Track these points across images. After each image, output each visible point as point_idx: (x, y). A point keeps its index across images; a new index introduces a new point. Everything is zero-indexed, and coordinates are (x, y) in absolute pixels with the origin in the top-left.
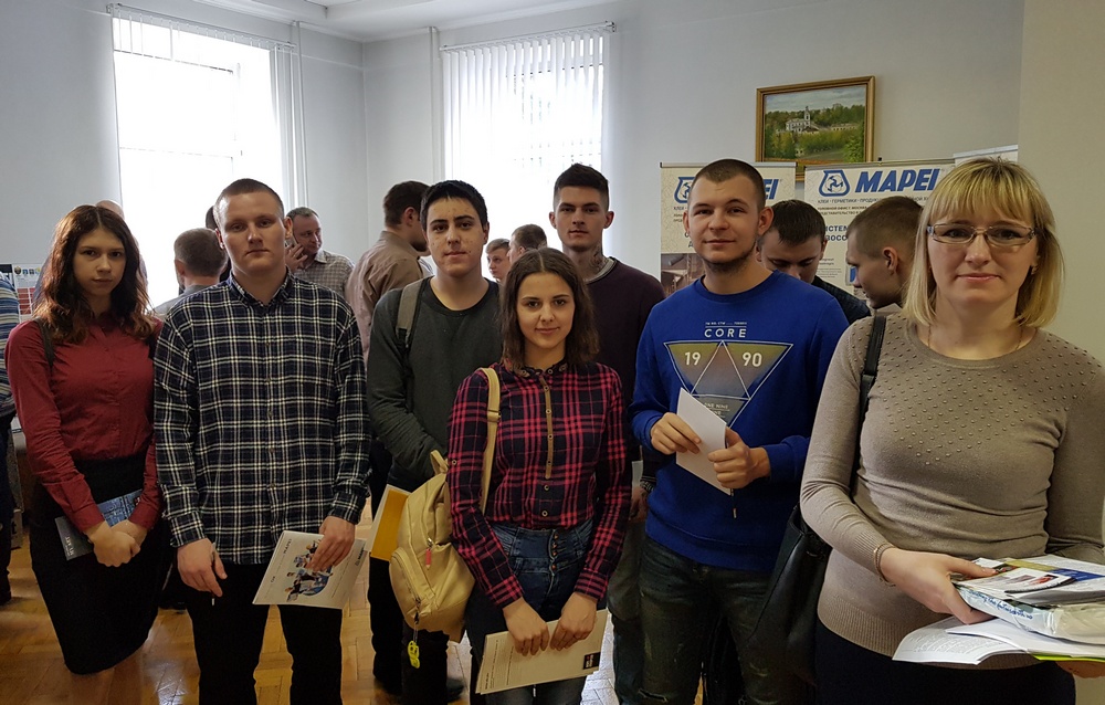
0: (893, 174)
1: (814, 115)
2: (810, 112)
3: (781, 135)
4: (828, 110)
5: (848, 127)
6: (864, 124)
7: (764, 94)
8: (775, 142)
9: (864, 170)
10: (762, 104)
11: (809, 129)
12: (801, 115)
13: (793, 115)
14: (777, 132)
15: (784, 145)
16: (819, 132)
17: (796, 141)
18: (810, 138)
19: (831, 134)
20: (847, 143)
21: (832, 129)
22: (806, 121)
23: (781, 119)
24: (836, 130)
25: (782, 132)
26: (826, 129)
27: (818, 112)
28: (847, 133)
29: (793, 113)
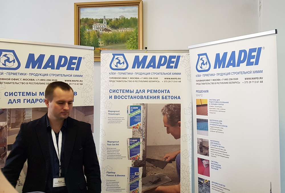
0: (154, 58)
1: (109, 22)
2: (107, 20)
3: (90, 32)
4: (117, 19)
5: (129, 30)
6: (138, 29)
7: (79, 7)
8: (87, 37)
9: (137, 54)
10: (78, 13)
11: (106, 30)
12: (101, 21)
13: (96, 21)
14: (87, 31)
15: (91, 39)
16: (112, 32)
17: (99, 36)
18: (107, 35)
19: (119, 34)
20: (128, 39)
21: (120, 31)
22: (104, 25)
23: (89, 23)
24: (122, 32)
25: (90, 30)
26: (116, 31)
27: (111, 20)
28: (128, 34)
29: (96, 20)
